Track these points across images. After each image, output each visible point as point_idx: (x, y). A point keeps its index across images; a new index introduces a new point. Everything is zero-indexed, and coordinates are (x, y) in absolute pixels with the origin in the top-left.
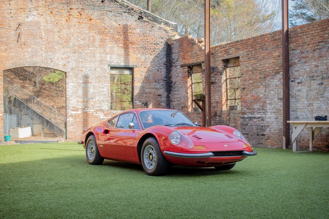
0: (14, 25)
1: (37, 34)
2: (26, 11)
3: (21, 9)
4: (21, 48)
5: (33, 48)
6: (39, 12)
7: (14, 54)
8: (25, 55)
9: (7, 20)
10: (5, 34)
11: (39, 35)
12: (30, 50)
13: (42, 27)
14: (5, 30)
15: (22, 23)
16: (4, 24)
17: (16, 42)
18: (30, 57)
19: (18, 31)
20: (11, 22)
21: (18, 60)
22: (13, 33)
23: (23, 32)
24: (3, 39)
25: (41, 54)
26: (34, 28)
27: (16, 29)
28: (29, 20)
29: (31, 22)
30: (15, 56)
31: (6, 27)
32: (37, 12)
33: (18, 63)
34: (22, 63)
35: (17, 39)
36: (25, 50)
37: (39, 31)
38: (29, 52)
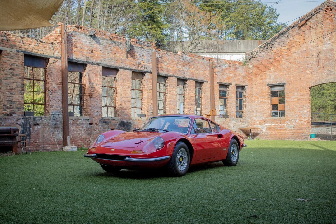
0: (315, 54)
1: (331, 58)
2: (323, 42)
3: (320, 41)
4: (320, 70)
5: (328, 69)
6: (332, 41)
7: (315, 75)
8: (323, 75)
9: (311, 51)
10: (309, 61)
11: (333, 58)
12: (326, 71)
13: (335, 52)
14: (310, 59)
15: (321, 52)
16: (309, 54)
17: (317, 66)
18: (326, 76)
19: (318, 58)
20: (313, 52)
21: (318, 79)
22: (314, 60)
23: (321, 58)
24: (308, 65)
25: (335, 73)
26: (329, 54)
27: (317, 56)
28: (326, 48)
29: (327, 49)
30: (316, 76)
31: (310, 57)
32: (331, 41)
33: (318, 81)
34: (321, 81)
35: (317, 64)
36: (323, 71)
37: (332, 55)
38: (325, 72)
